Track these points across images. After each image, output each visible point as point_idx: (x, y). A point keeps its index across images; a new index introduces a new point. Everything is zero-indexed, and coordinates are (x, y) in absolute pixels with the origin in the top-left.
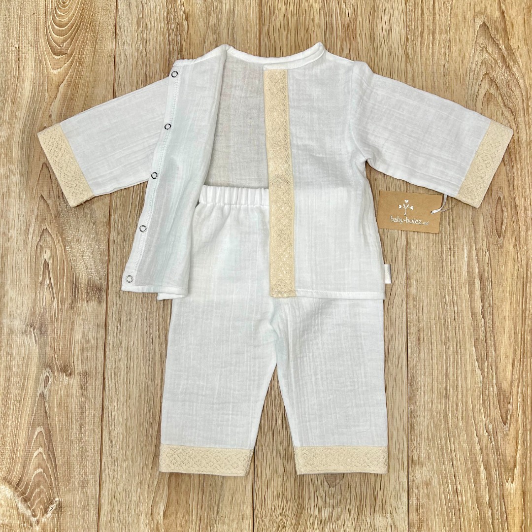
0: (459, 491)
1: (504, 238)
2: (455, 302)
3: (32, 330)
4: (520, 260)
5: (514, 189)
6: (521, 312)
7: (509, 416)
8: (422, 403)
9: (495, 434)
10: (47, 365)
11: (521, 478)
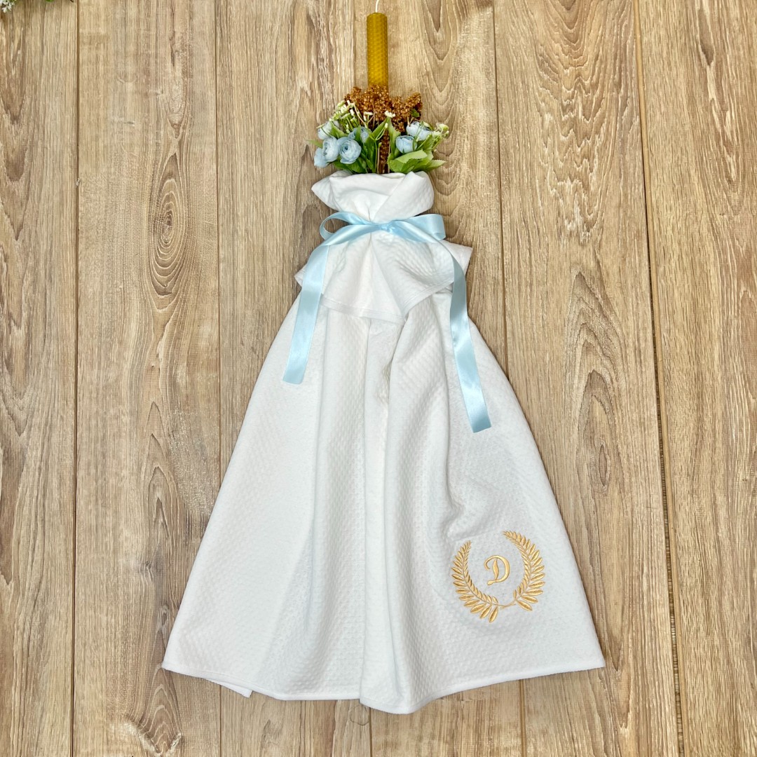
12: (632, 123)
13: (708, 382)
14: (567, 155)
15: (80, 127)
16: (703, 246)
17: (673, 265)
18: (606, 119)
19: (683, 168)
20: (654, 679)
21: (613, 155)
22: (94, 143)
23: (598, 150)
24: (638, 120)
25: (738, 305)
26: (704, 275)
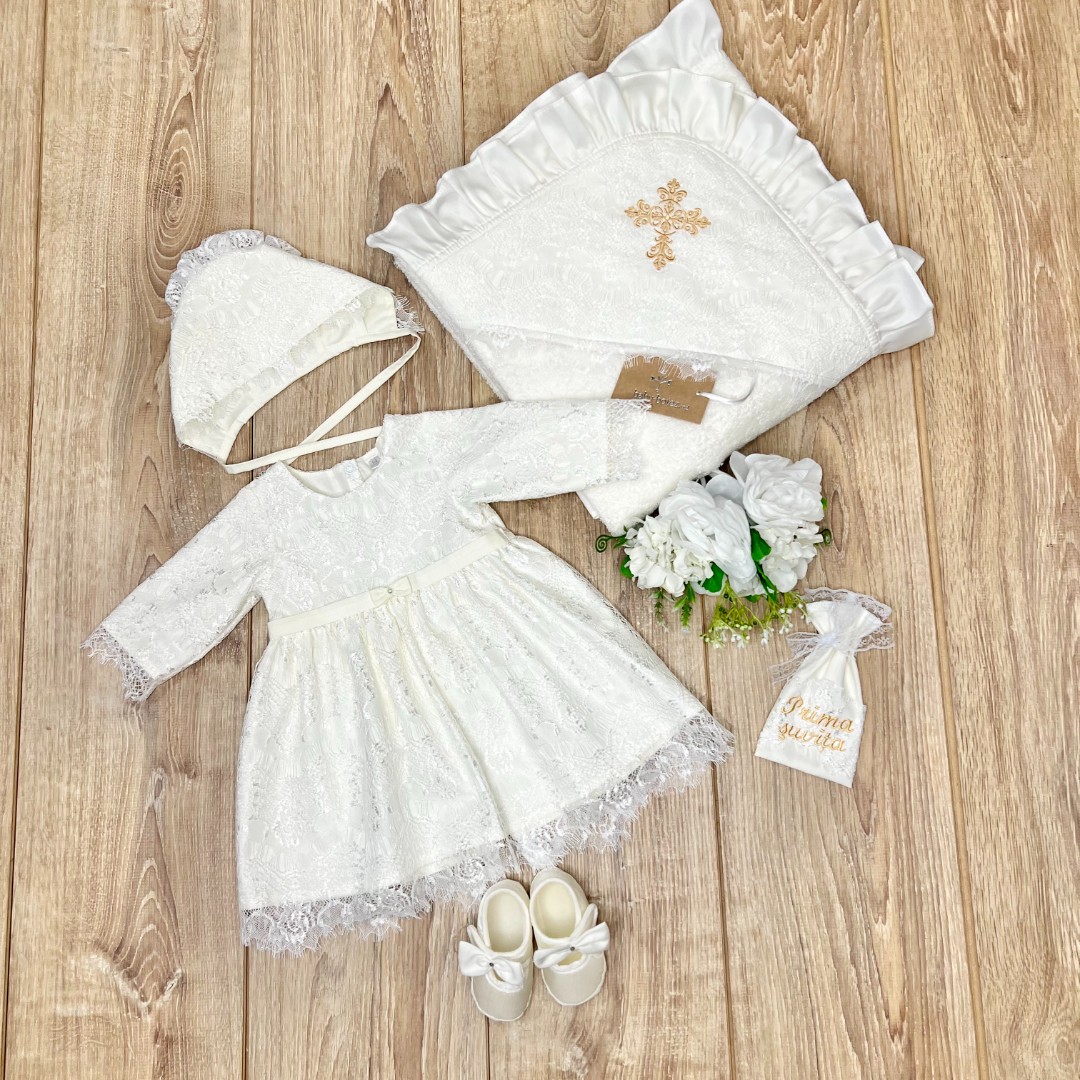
0: (804, 942)
1: (846, 551)
2: (780, 650)
3: (134, 710)
4: (872, 582)
5: (856, 479)
6: (880, 662)
7: (872, 822)
8: (740, 808)
9: (853, 851)
10: (159, 762)
11: (897, 916)
12: (868, 24)
13: (990, 398)
14: (773, 69)
15: (48, 55)
16: (978, 203)
17: (934, 229)
18: (829, 19)
19: (946, 91)
20: (926, 846)
21: (841, 69)
22: (68, 79)
23: (818, 62)
24: (877, 18)
25: (1032, 287)
26: (980, 244)
